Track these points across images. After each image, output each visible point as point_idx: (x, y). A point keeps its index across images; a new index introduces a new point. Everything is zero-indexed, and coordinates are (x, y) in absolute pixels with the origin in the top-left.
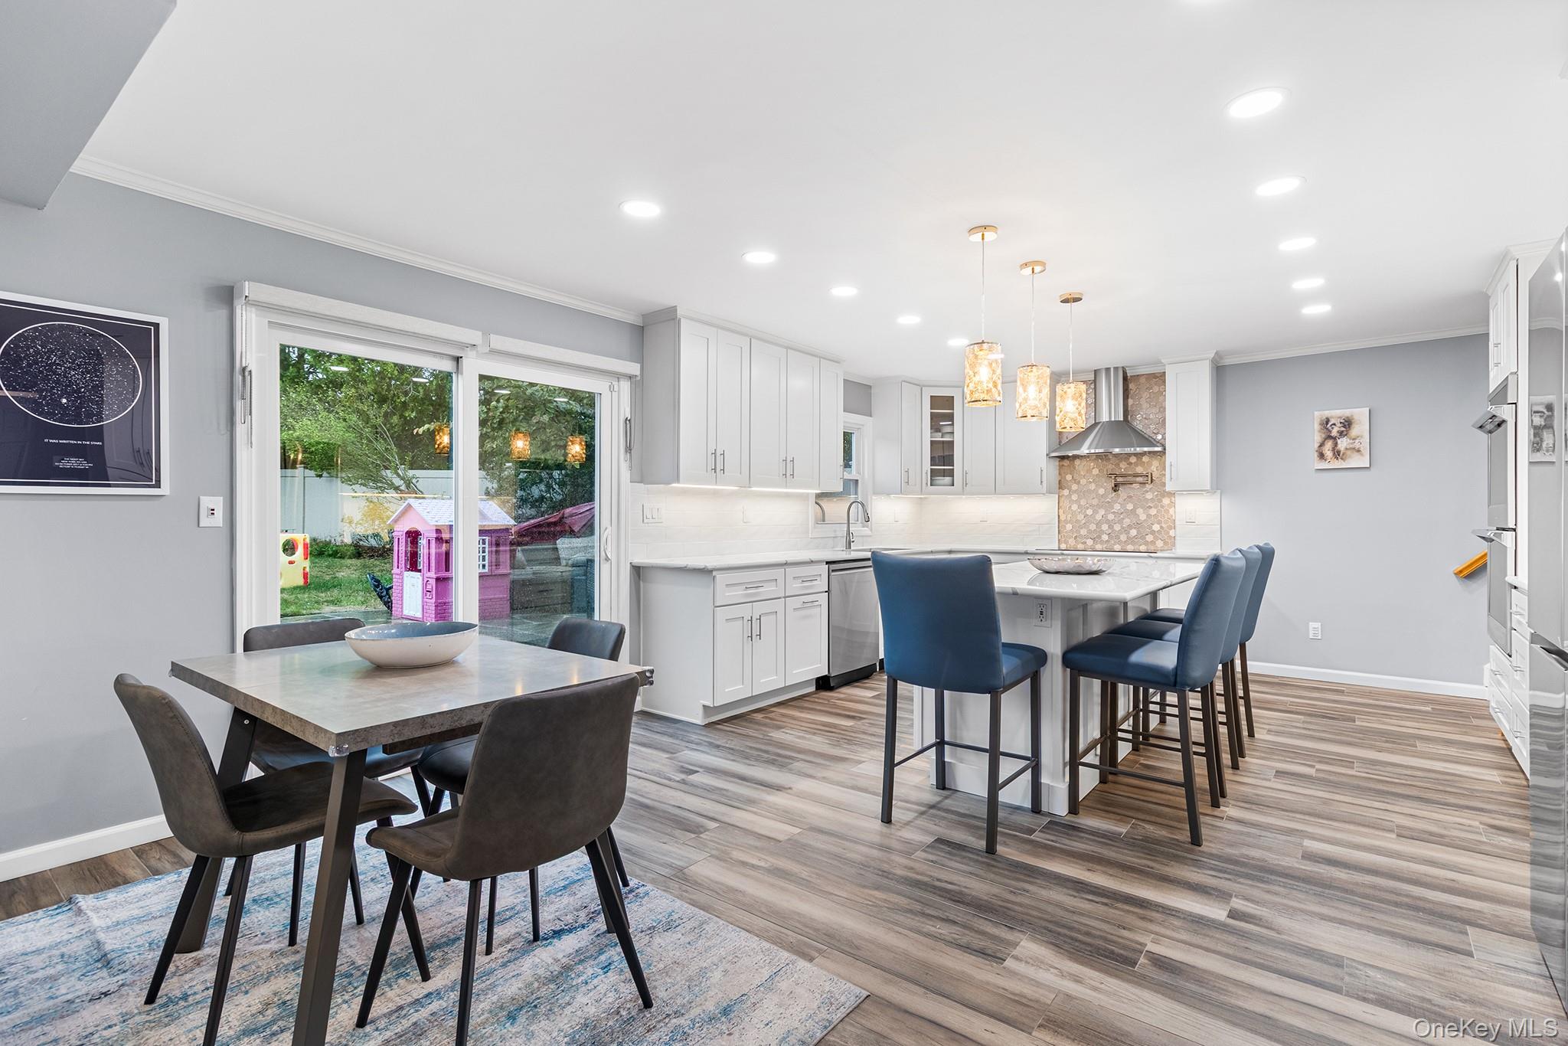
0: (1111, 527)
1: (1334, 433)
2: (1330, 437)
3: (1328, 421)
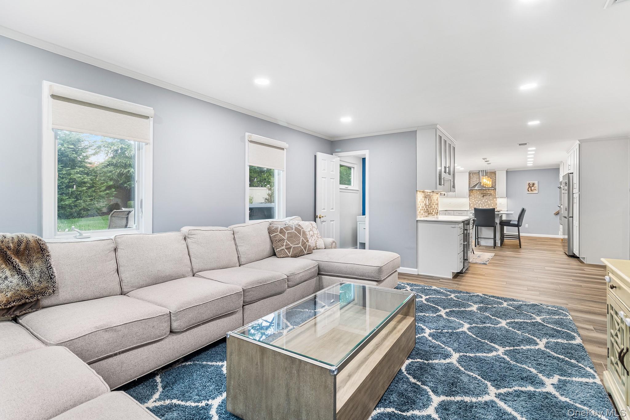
0: (482, 205)
1: (531, 186)
2: (530, 187)
3: (530, 184)
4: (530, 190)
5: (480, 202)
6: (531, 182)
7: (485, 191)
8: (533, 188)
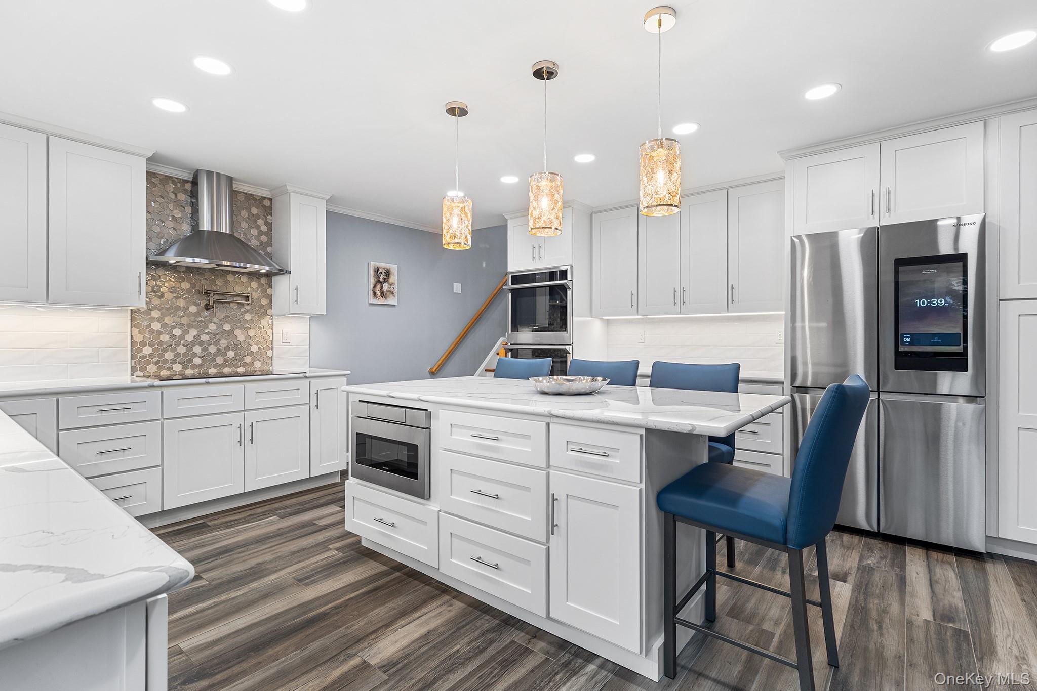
0: (205, 349)
1: (381, 279)
2: (379, 281)
3: (378, 270)
4: (378, 293)
5: (193, 332)
6: (383, 265)
7: (220, 282)
8: (386, 287)
